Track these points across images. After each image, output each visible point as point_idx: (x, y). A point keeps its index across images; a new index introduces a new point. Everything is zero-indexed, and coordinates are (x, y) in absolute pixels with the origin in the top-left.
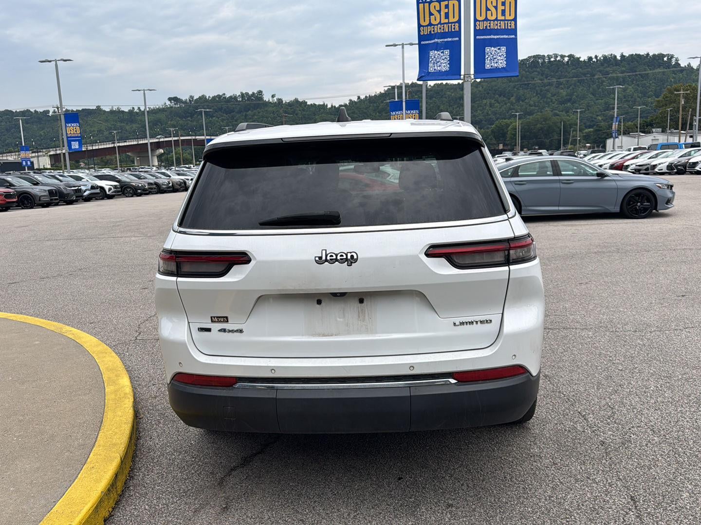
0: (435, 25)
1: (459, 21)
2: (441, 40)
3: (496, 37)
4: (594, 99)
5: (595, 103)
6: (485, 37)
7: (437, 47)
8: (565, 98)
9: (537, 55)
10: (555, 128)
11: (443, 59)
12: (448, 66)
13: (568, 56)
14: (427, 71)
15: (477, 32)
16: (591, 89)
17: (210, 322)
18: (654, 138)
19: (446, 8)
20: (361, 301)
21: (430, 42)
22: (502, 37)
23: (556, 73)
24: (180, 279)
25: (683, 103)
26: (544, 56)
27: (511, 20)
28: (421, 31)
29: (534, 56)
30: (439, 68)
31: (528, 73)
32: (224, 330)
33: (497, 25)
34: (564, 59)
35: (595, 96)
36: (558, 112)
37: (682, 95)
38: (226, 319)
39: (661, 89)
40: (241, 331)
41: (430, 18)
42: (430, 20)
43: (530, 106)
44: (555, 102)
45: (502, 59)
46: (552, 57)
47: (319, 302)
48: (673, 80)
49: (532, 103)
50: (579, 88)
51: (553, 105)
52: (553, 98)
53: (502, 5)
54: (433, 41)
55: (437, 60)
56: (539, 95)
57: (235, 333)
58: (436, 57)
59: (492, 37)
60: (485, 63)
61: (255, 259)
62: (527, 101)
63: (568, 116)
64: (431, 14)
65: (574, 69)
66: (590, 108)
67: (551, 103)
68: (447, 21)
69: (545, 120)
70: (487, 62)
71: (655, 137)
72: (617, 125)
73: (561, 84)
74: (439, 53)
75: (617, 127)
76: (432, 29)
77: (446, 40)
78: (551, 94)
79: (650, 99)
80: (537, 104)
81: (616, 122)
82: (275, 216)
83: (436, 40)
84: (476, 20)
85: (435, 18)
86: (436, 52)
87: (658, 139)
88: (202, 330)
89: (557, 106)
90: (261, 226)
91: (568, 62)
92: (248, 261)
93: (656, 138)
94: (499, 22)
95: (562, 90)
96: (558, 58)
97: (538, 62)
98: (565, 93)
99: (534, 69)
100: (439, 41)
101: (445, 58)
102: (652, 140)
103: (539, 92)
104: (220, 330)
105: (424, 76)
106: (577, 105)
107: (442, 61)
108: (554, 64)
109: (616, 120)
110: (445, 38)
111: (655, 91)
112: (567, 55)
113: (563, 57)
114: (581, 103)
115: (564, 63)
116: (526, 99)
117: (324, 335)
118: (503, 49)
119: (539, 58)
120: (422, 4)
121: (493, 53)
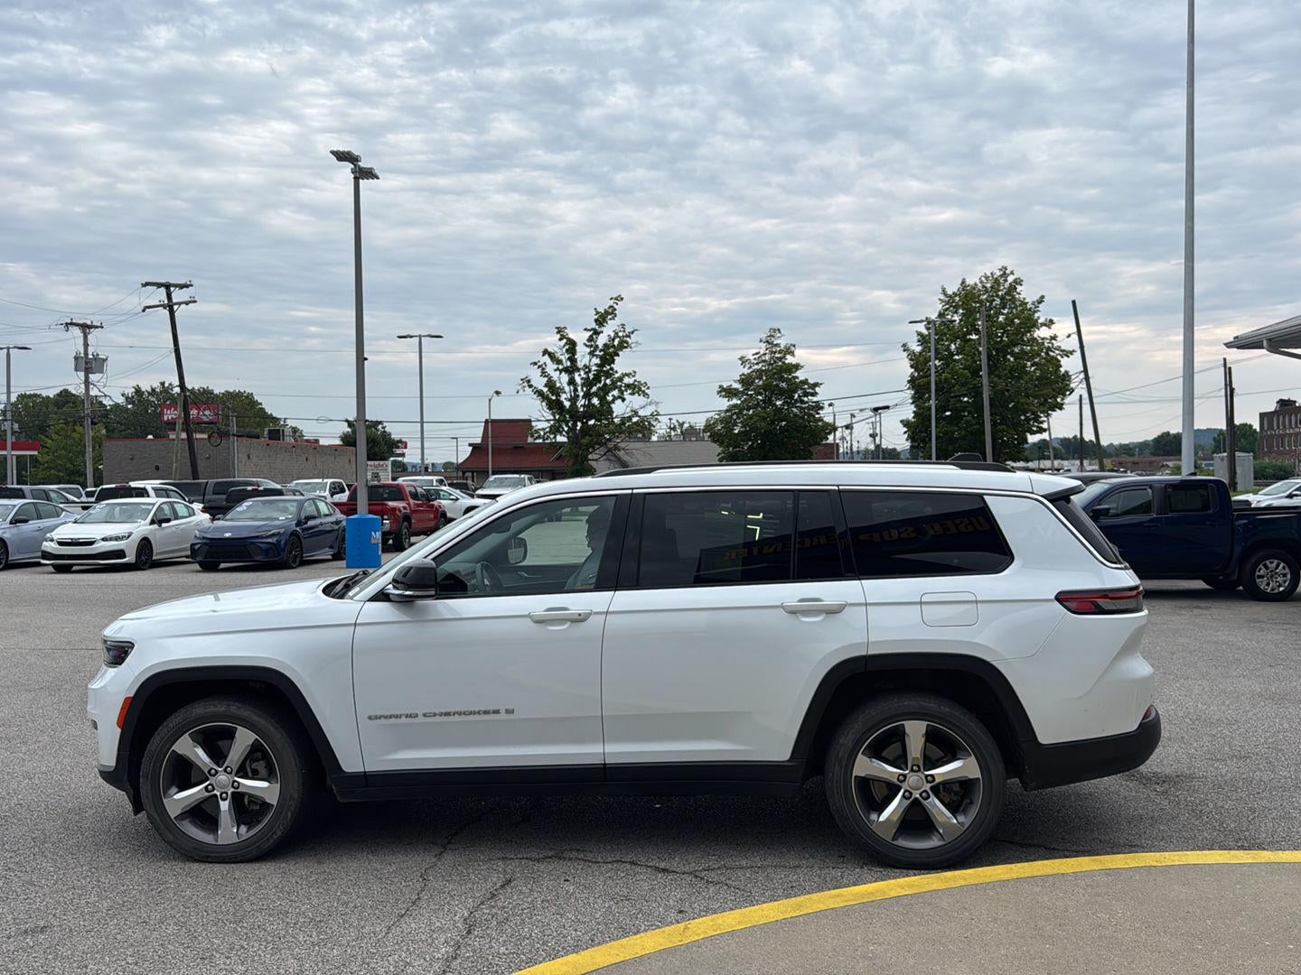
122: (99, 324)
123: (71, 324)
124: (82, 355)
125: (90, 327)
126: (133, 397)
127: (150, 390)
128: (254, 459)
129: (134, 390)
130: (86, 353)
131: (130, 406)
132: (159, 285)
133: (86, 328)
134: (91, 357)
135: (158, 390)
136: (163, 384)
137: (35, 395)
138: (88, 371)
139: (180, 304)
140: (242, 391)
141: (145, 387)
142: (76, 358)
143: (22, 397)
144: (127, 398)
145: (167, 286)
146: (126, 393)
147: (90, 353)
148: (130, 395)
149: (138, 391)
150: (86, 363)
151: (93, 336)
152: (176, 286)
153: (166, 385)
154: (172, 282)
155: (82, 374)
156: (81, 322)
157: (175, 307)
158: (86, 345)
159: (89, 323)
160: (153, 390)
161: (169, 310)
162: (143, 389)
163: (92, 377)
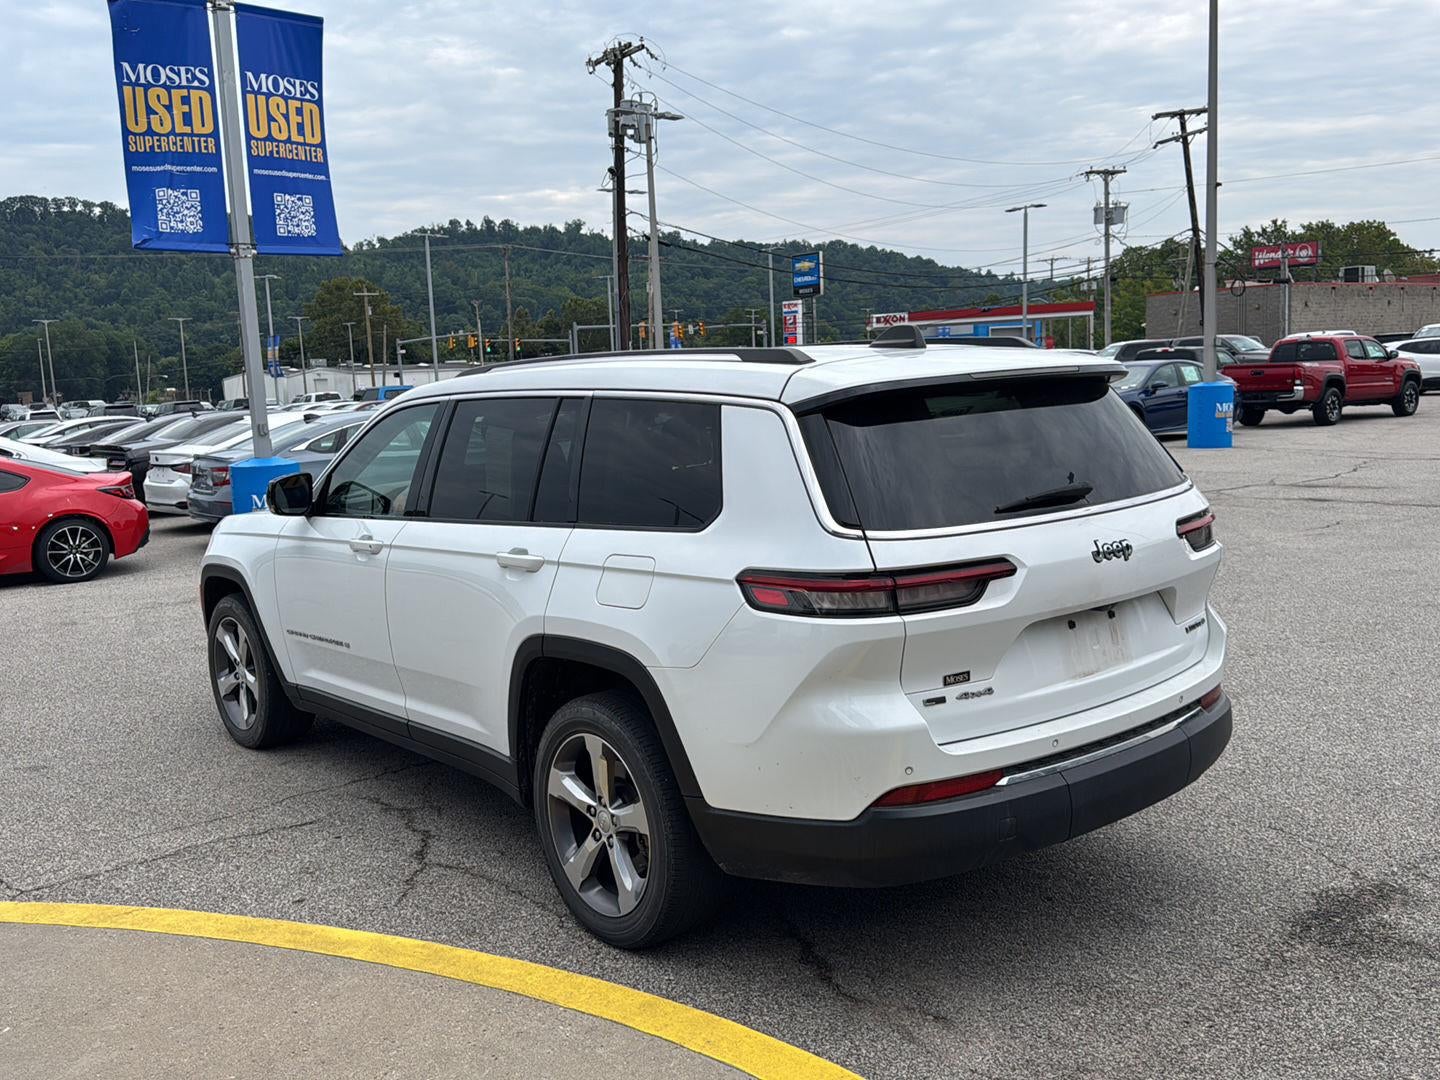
0: (163, 135)
1: (215, 134)
2: (179, 168)
3: (291, 175)
4: (169, 298)
5: (172, 306)
6: (271, 173)
7: (172, 182)
8: (106, 291)
9: (27, 197)
10: (96, 354)
11: (186, 208)
12: (200, 222)
13: (102, 205)
14: (155, 230)
15: (254, 161)
16: (159, 276)
17: (942, 685)
18: (318, 377)
19: (183, 103)
20: (1111, 615)
21: (152, 169)
22: (303, 176)
23: (78, 238)
24: (908, 618)
25: (370, 313)
26: (46, 200)
27: (316, 146)
28: (129, 144)
29: (21, 198)
30: (180, 225)
31: (11, 234)
32: (965, 696)
33: (291, 151)
34: (91, 211)
35: (170, 291)
36: (94, 321)
37: (366, 299)
38: (965, 677)
39: (296, 284)
40: (990, 691)
41: (148, 118)
42: (149, 123)
43: (27, 304)
44: (83, 299)
45: (308, 220)
46: (64, 205)
47: (1072, 625)
48: (315, 269)
49: (30, 298)
50: (133, 272)
51: (80, 305)
52: (78, 290)
53: (297, 114)
54: (159, 169)
55: (175, 209)
56: (44, 283)
57: (982, 697)
58: (172, 201)
59: (284, 173)
60: (275, 224)
61: (1024, 565)
62: (17, 293)
63: (117, 329)
64: (150, 111)
65: (116, 233)
66: (161, 315)
67: (74, 302)
68: (188, 130)
69: (72, 336)
70: (280, 222)
71: (319, 375)
72: (277, 352)
73: (93, 261)
74: (176, 194)
75: (277, 355)
76: (156, 144)
77: (189, 169)
78: (73, 281)
79: (278, 301)
80: (42, 301)
81: (275, 346)
82: (1022, 496)
83: (168, 167)
84: (249, 137)
85: (161, 120)
86: (170, 192)
87: (326, 380)
88: (930, 702)
89: (90, 308)
90: (998, 515)
91: (101, 217)
92: (1012, 571)
93: (322, 377)
94: (294, 146)
95: (97, 276)
96: (79, 208)
97: (33, 211)
98: (103, 282)
99: (27, 226)
100: (174, 169)
101: (192, 206)
102: (315, 380)
103: (44, 276)
104: (960, 698)
105: (150, 239)
106: (133, 307)
107: (186, 212)
108: (71, 220)
109: (275, 341)
110: (187, 166)
111: (287, 287)
112: (97, 203)
113: (88, 205)
114: (141, 304)
115: (92, 220)
116: (14, 289)
117: (1086, 675)
118: (307, 201)
119: (35, 204)
120: (130, 88)
121: (289, 206)
122: (1122, 169)
123: (1091, 172)
124: (1102, 206)
125: (1113, 173)
126: (1241, 240)
127: (1260, 230)
128: (1314, 307)
129: (1242, 232)
130: (1107, 204)
131: (1239, 252)
132: (1173, 115)
133: (1107, 174)
134: (1111, 206)
135: (1269, 230)
136: (1275, 222)
137: (1141, 248)
138: (1109, 222)
139: (1194, 133)
140: (1371, 220)
141: (1255, 228)
142: (1096, 210)
143: (1129, 251)
144: (1235, 243)
145: (1181, 115)
146: (1234, 236)
147: (1110, 202)
148: (1238, 239)
149: (1247, 234)
150: (1107, 214)
151: (1115, 183)
152: (1191, 112)
153: (1279, 223)
154: (1186, 109)
155: (1102, 227)
156: (1102, 169)
157: (1190, 138)
158: (1107, 194)
159: (1111, 169)
160: (1264, 230)
161: (1183, 143)
162: (1253, 230)
163: (1114, 229)
